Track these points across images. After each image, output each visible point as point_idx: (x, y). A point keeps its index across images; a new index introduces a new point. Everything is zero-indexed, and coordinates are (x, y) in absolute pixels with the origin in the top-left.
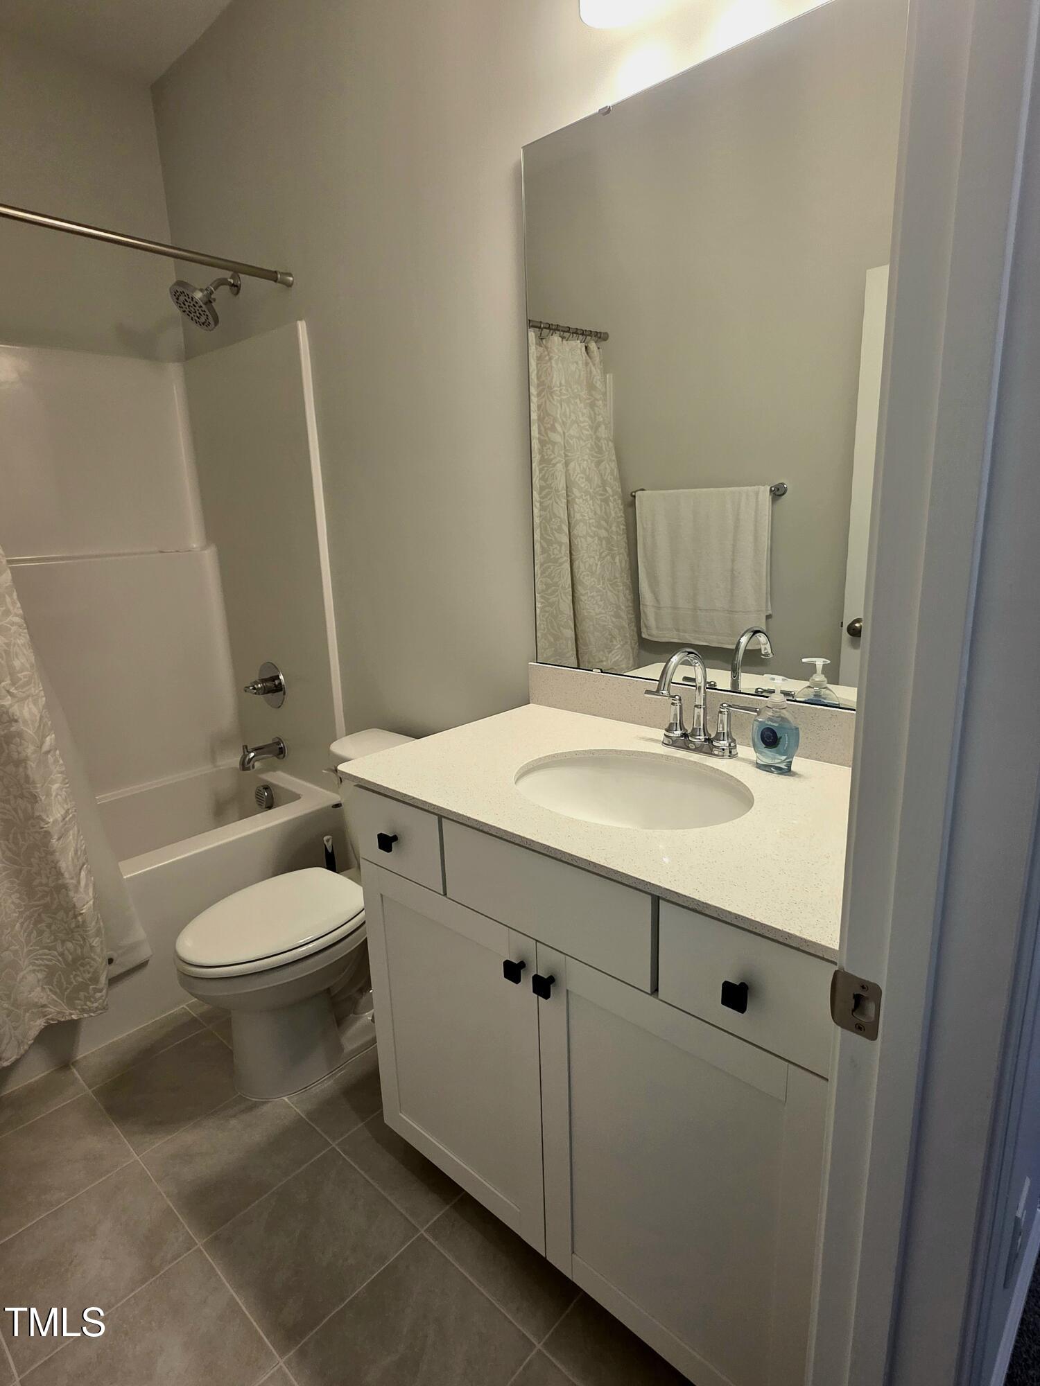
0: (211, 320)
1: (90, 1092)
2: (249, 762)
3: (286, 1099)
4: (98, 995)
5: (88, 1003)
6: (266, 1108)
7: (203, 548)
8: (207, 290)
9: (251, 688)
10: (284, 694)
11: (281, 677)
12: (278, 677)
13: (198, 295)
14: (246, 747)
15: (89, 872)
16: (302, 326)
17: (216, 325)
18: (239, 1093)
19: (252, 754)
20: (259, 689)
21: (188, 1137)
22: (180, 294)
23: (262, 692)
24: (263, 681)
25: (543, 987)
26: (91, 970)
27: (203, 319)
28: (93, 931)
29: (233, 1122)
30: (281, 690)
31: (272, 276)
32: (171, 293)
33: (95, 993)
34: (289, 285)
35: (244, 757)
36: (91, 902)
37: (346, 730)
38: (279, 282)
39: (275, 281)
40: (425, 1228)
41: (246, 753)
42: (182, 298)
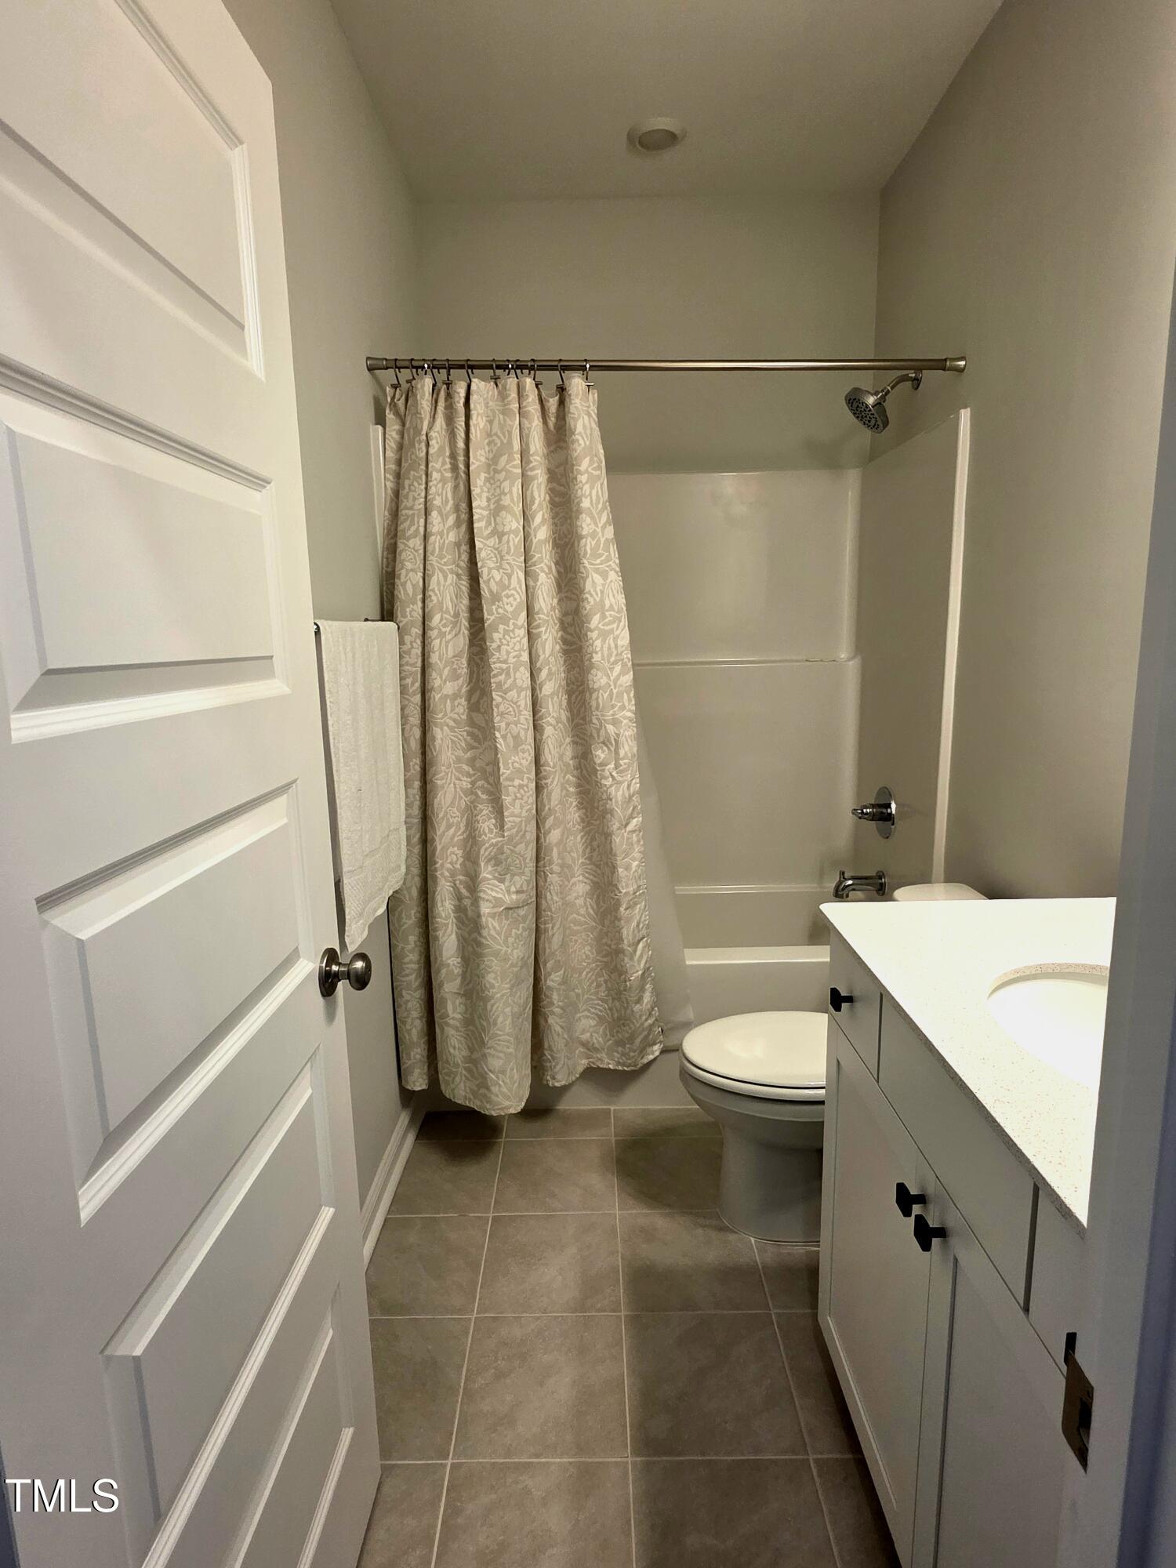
0: (880, 422)
1: (613, 1139)
2: (843, 890)
3: (753, 1240)
4: (632, 1054)
5: (624, 1058)
6: (732, 1237)
7: (849, 660)
8: (883, 391)
9: (859, 811)
10: (893, 824)
11: (893, 806)
12: (889, 806)
13: (871, 400)
14: (843, 873)
15: (648, 945)
16: (965, 415)
17: (884, 428)
18: (717, 1210)
19: (850, 882)
20: (867, 814)
21: (658, 1220)
22: (854, 401)
23: (871, 818)
24: (873, 806)
25: (925, 1234)
26: (630, 1031)
27: (873, 423)
28: (635, 998)
29: (700, 1231)
30: (889, 820)
31: (940, 365)
32: (846, 399)
33: (630, 1052)
34: (961, 370)
35: (840, 883)
36: (640, 973)
37: (945, 878)
38: (948, 370)
39: (944, 370)
40: (815, 1456)
41: (842, 879)
42: (855, 405)
